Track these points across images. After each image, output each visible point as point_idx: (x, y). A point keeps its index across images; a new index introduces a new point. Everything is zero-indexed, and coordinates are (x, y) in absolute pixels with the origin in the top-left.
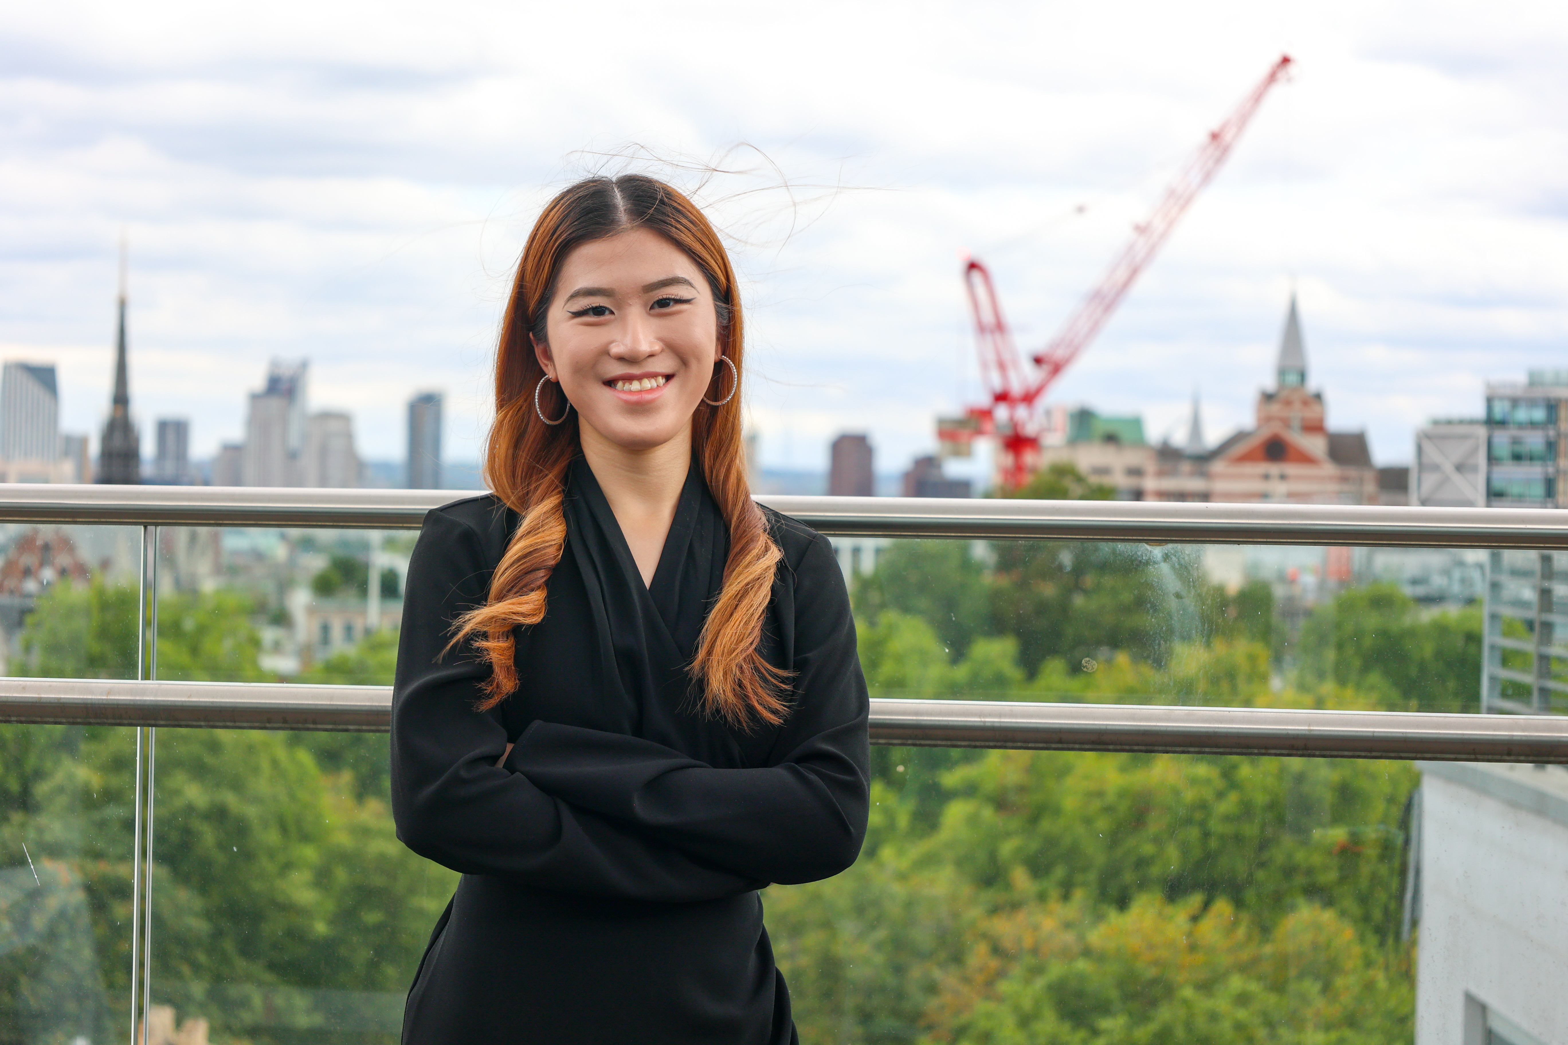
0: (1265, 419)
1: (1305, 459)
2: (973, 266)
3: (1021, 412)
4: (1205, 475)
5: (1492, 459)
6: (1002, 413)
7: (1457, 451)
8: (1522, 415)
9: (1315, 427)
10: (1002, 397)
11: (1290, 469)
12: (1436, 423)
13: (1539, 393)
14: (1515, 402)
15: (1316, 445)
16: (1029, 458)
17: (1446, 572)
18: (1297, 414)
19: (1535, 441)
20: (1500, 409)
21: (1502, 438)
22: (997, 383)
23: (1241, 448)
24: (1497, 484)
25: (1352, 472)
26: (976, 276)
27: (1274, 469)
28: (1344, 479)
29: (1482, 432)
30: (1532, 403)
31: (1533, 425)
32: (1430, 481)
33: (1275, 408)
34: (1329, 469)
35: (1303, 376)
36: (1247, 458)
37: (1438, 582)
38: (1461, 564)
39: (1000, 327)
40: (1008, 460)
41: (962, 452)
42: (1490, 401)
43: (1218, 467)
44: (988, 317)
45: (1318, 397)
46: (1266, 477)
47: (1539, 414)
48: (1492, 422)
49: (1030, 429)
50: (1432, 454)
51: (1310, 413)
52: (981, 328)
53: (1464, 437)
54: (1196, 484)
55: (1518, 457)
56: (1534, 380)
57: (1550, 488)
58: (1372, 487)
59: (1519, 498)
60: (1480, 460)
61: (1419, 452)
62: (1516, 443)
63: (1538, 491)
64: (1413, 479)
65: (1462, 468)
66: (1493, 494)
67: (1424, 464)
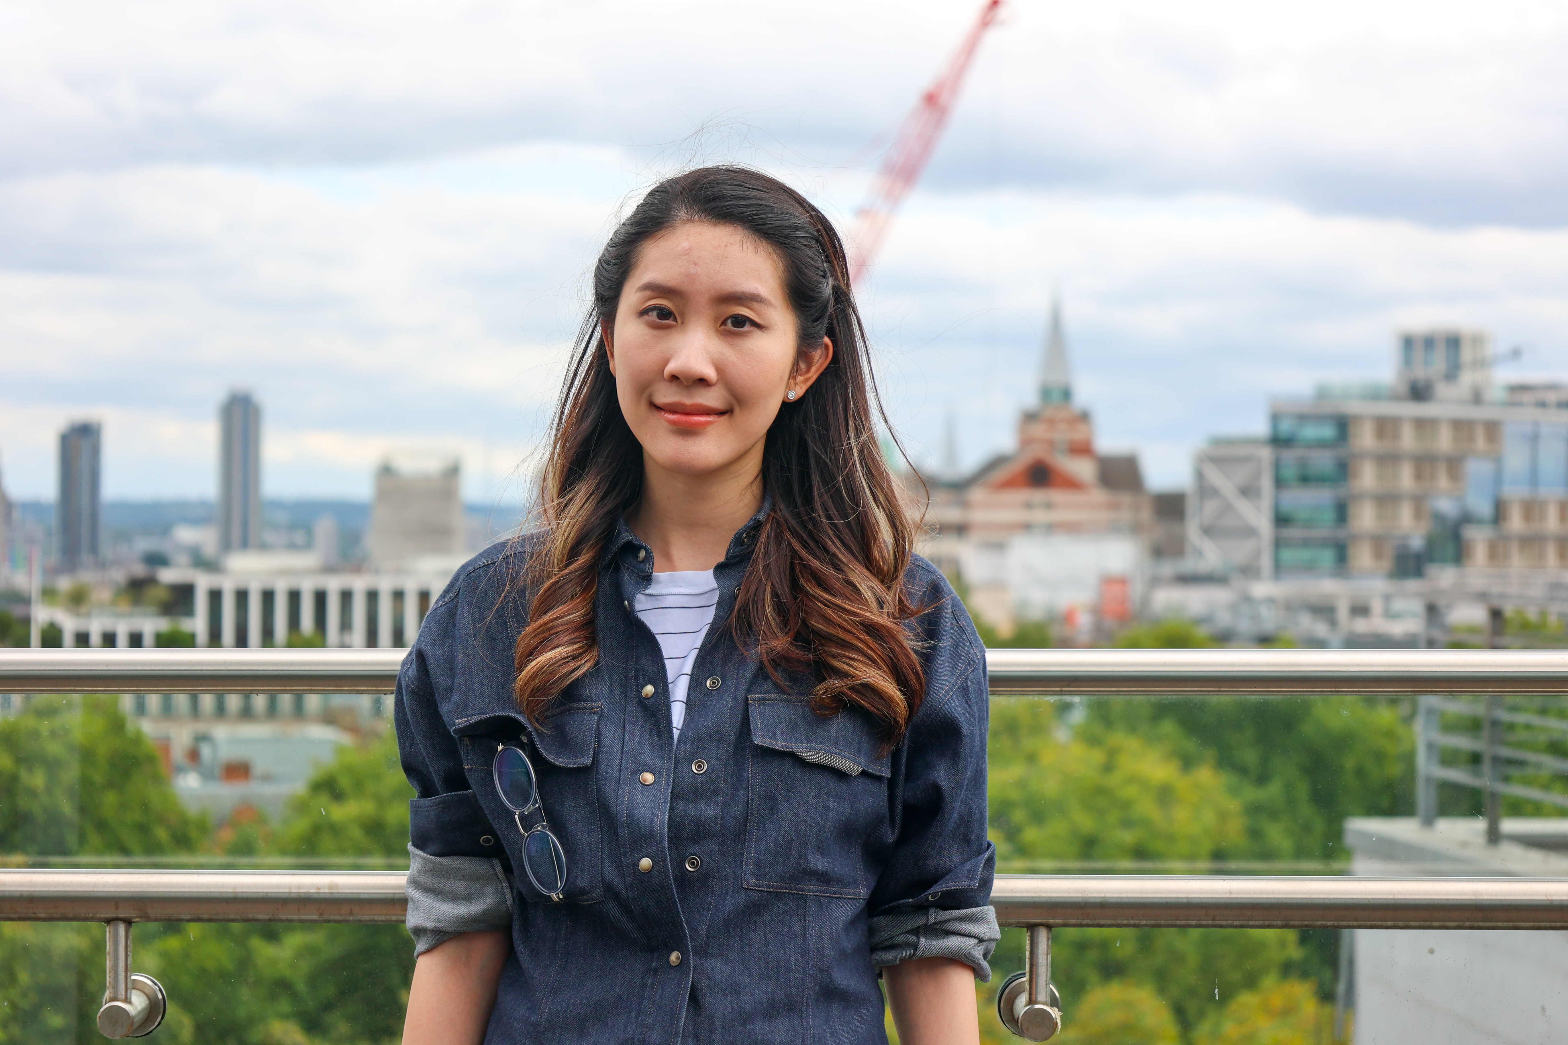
0: (1026, 442)
1: (1071, 484)
4: (965, 505)
5: (1279, 483)
7: (1242, 474)
8: (1310, 432)
9: (1083, 449)
11: (1057, 496)
12: (1218, 442)
13: (1328, 408)
14: (1303, 418)
15: (1084, 470)
17: (1234, 608)
18: (1063, 434)
19: (1323, 461)
20: (1286, 427)
21: (1289, 460)
23: (1002, 474)
24: (1287, 509)
25: (1126, 499)
27: (1038, 495)
28: (1114, 506)
29: (1266, 454)
30: (1318, 418)
31: (1321, 444)
32: (1211, 507)
33: (1039, 430)
34: (1098, 496)
35: (1065, 394)
36: (1009, 484)
37: (1224, 619)
38: (1247, 599)
42: (1275, 418)
43: (977, 494)
45: (1084, 417)
46: (1028, 506)
47: (1328, 432)
48: (1278, 442)
50: (1215, 478)
51: (1078, 434)
53: (1245, 460)
54: (952, 514)
55: (1305, 479)
56: (1322, 394)
57: (1342, 512)
58: (1146, 515)
59: (1309, 524)
60: (1266, 483)
61: (1200, 476)
62: (1303, 463)
63: (1329, 516)
64: (1191, 506)
65: (1248, 491)
66: (1281, 520)
67: (1205, 490)
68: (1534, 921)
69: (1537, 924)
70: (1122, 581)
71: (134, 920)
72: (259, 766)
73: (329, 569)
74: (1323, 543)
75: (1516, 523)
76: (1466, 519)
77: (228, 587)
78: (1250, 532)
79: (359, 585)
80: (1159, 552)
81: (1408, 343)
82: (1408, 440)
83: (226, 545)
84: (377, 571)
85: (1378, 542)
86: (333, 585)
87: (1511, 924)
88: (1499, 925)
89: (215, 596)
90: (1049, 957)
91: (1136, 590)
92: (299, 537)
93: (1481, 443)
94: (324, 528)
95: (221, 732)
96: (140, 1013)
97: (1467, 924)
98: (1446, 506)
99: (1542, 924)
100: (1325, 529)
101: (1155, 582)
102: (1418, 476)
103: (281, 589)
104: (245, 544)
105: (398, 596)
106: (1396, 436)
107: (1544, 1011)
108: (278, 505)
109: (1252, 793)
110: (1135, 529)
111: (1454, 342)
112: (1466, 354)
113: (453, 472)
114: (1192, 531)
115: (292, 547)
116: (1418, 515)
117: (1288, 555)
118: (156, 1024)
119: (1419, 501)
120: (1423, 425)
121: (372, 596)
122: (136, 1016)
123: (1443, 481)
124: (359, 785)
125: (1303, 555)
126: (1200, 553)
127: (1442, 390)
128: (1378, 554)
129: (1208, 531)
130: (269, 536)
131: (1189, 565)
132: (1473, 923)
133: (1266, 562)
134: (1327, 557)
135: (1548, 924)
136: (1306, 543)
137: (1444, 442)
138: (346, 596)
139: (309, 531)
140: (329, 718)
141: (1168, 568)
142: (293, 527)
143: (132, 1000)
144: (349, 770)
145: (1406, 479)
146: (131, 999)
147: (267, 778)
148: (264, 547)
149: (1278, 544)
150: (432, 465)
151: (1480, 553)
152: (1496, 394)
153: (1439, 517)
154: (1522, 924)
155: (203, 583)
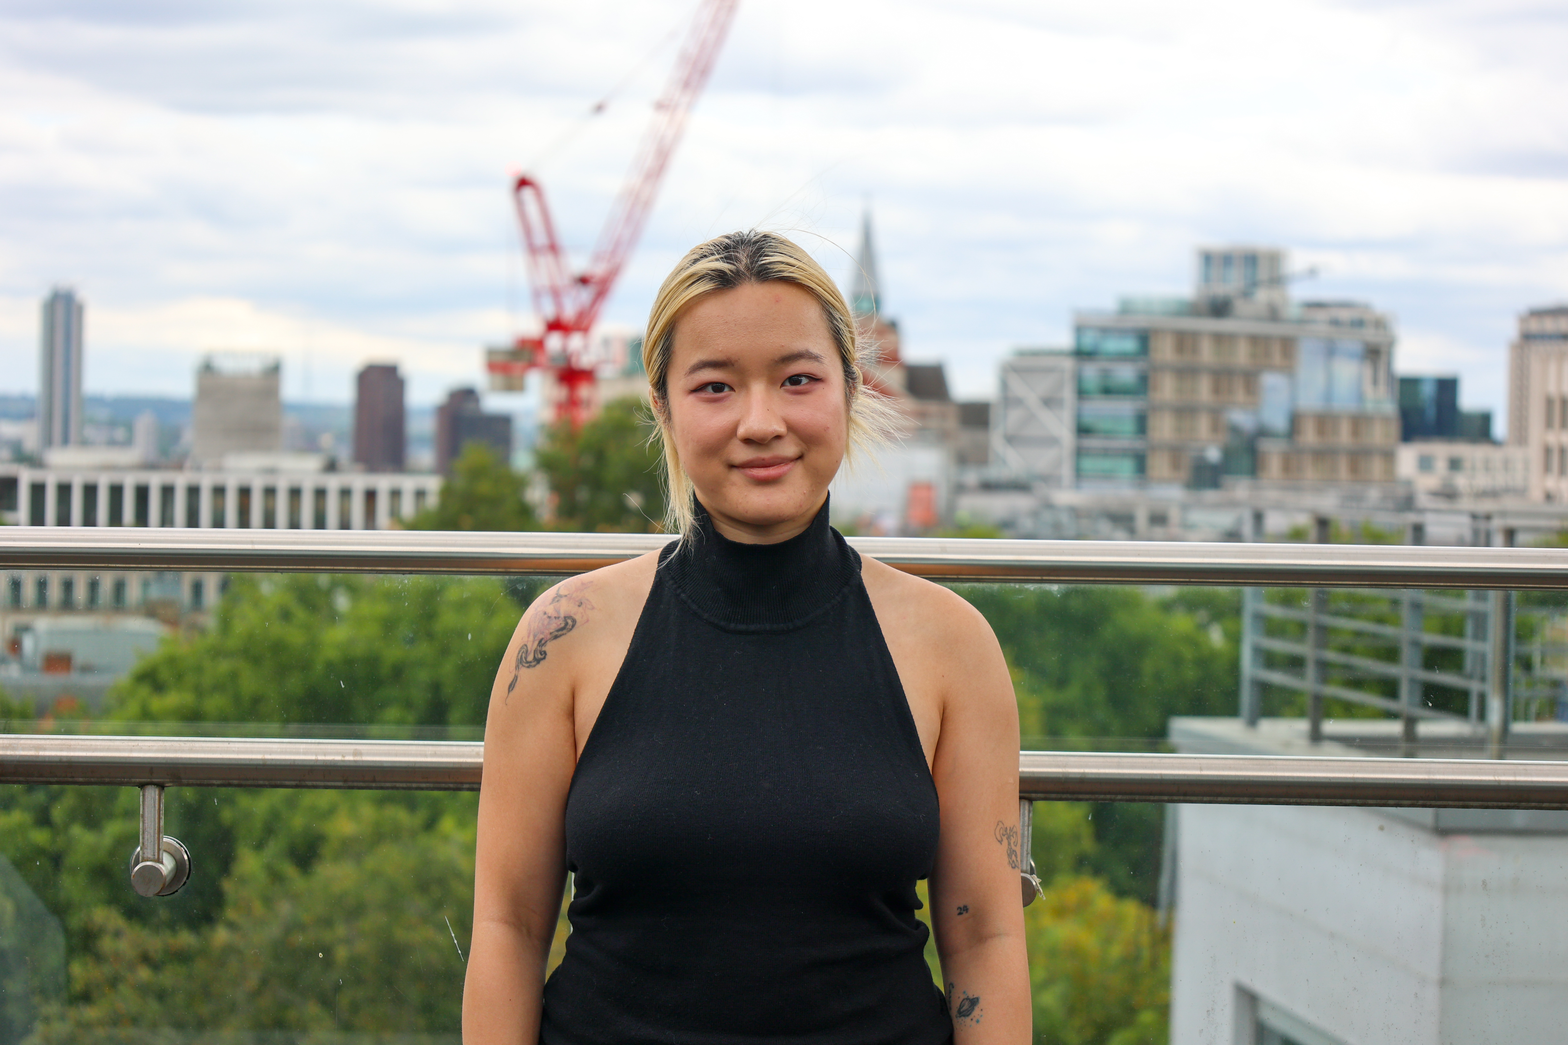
1: (882, 390)
2: (523, 183)
3: (576, 342)
5: (1081, 393)
6: (554, 342)
7: (1044, 385)
8: (1112, 345)
9: (891, 358)
10: (556, 326)
12: (1022, 354)
13: (1130, 322)
14: (1105, 331)
15: (892, 377)
16: (584, 391)
17: (1036, 515)
19: (1126, 374)
20: (1089, 341)
21: (1091, 372)
22: (549, 311)
24: (1088, 419)
25: (933, 407)
26: (527, 193)
28: (921, 415)
29: (1068, 364)
30: (1121, 332)
31: (1122, 357)
32: (1014, 416)
34: (907, 403)
35: (877, 302)
37: (1027, 526)
38: (1049, 506)
39: (553, 248)
40: (560, 393)
41: (513, 386)
42: (1079, 330)
44: (540, 239)
45: (893, 326)
47: (1129, 345)
48: (1081, 354)
49: (585, 361)
50: (1018, 388)
51: (886, 344)
52: (533, 250)
53: (1049, 370)
55: (1108, 391)
56: (1126, 309)
57: (1142, 424)
58: (952, 423)
59: (1108, 434)
60: (1068, 394)
61: (1004, 385)
62: (1105, 374)
63: (1129, 426)
64: (995, 416)
65: (1049, 402)
66: (1083, 430)
67: (1008, 399)
68: (1482, 801)
69: (1485, 804)
70: (928, 487)
71: (167, 785)
72: (80, 657)
73: (150, 466)
74: (1122, 453)
75: (1309, 436)
76: (1263, 432)
77: (51, 481)
78: (1052, 441)
79: (181, 481)
80: (962, 459)
81: (1208, 259)
82: (1207, 354)
83: (48, 441)
84: (198, 468)
85: (1176, 452)
86: (155, 481)
87: (1461, 803)
88: (1450, 804)
89: (38, 490)
90: (1030, 828)
91: (941, 495)
92: (120, 434)
93: (1277, 358)
94: (144, 424)
95: (43, 623)
96: (170, 872)
97: (1420, 802)
98: (1242, 418)
99: (1490, 804)
100: (1127, 440)
101: (960, 489)
102: (1216, 390)
103: (103, 483)
104: (66, 441)
105: (219, 491)
106: (1195, 350)
107: (1485, 885)
108: (99, 401)
109: (1051, 696)
110: (943, 437)
111: (1251, 259)
112: (1263, 273)
113: (274, 371)
114: (996, 440)
115: (112, 443)
116: (1215, 427)
117: (1088, 464)
118: (182, 883)
119: (1216, 413)
120: (1219, 338)
121: (193, 492)
122: (167, 875)
123: (1240, 395)
124: (179, 677)
125: (1106, 464)
126: (1004, 462)
127: (1241, 306)
128: (1176, 465)
129: (1011, 440)
130: (90, 432)
131: (994, 472)
132: (1425, 802)
133: (1066, 471)
134: (1126, 467)
135: (1495, 804)
136: (1106, 453)
137: (1242, 356)
138: (168, 492)
139: (130, 428)
140: (150, 610)
141: (971, 477)
142: (112, 424)
143: (164, 861)
144: (172, 661)
145: (1204, 391)
146: (162, 859)
147: (87, 669)
148: (84, 443)
149: (1080, 453)
150: (254, 366)
151: (1274, 465)
152: (1293, 311)
153: (1235, 430)
154: (1471, 803)
155: (26, 477)
